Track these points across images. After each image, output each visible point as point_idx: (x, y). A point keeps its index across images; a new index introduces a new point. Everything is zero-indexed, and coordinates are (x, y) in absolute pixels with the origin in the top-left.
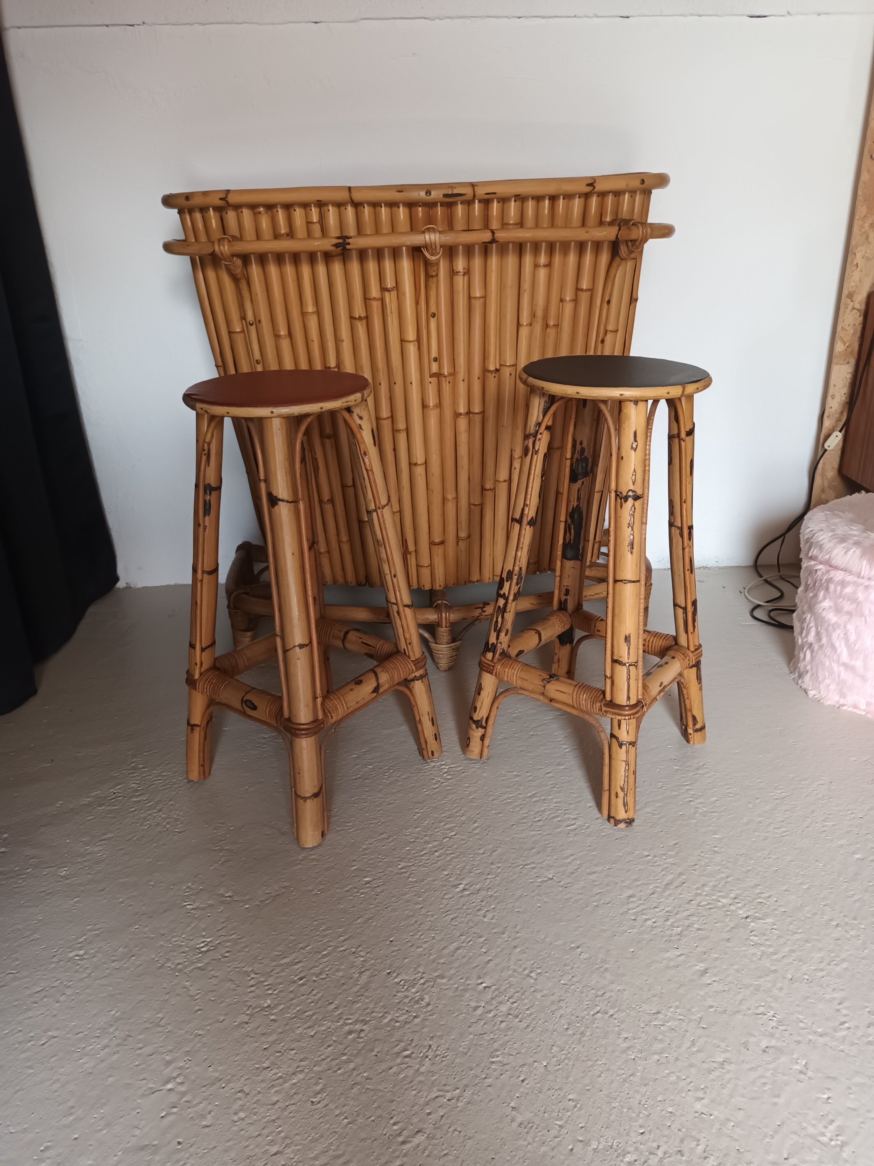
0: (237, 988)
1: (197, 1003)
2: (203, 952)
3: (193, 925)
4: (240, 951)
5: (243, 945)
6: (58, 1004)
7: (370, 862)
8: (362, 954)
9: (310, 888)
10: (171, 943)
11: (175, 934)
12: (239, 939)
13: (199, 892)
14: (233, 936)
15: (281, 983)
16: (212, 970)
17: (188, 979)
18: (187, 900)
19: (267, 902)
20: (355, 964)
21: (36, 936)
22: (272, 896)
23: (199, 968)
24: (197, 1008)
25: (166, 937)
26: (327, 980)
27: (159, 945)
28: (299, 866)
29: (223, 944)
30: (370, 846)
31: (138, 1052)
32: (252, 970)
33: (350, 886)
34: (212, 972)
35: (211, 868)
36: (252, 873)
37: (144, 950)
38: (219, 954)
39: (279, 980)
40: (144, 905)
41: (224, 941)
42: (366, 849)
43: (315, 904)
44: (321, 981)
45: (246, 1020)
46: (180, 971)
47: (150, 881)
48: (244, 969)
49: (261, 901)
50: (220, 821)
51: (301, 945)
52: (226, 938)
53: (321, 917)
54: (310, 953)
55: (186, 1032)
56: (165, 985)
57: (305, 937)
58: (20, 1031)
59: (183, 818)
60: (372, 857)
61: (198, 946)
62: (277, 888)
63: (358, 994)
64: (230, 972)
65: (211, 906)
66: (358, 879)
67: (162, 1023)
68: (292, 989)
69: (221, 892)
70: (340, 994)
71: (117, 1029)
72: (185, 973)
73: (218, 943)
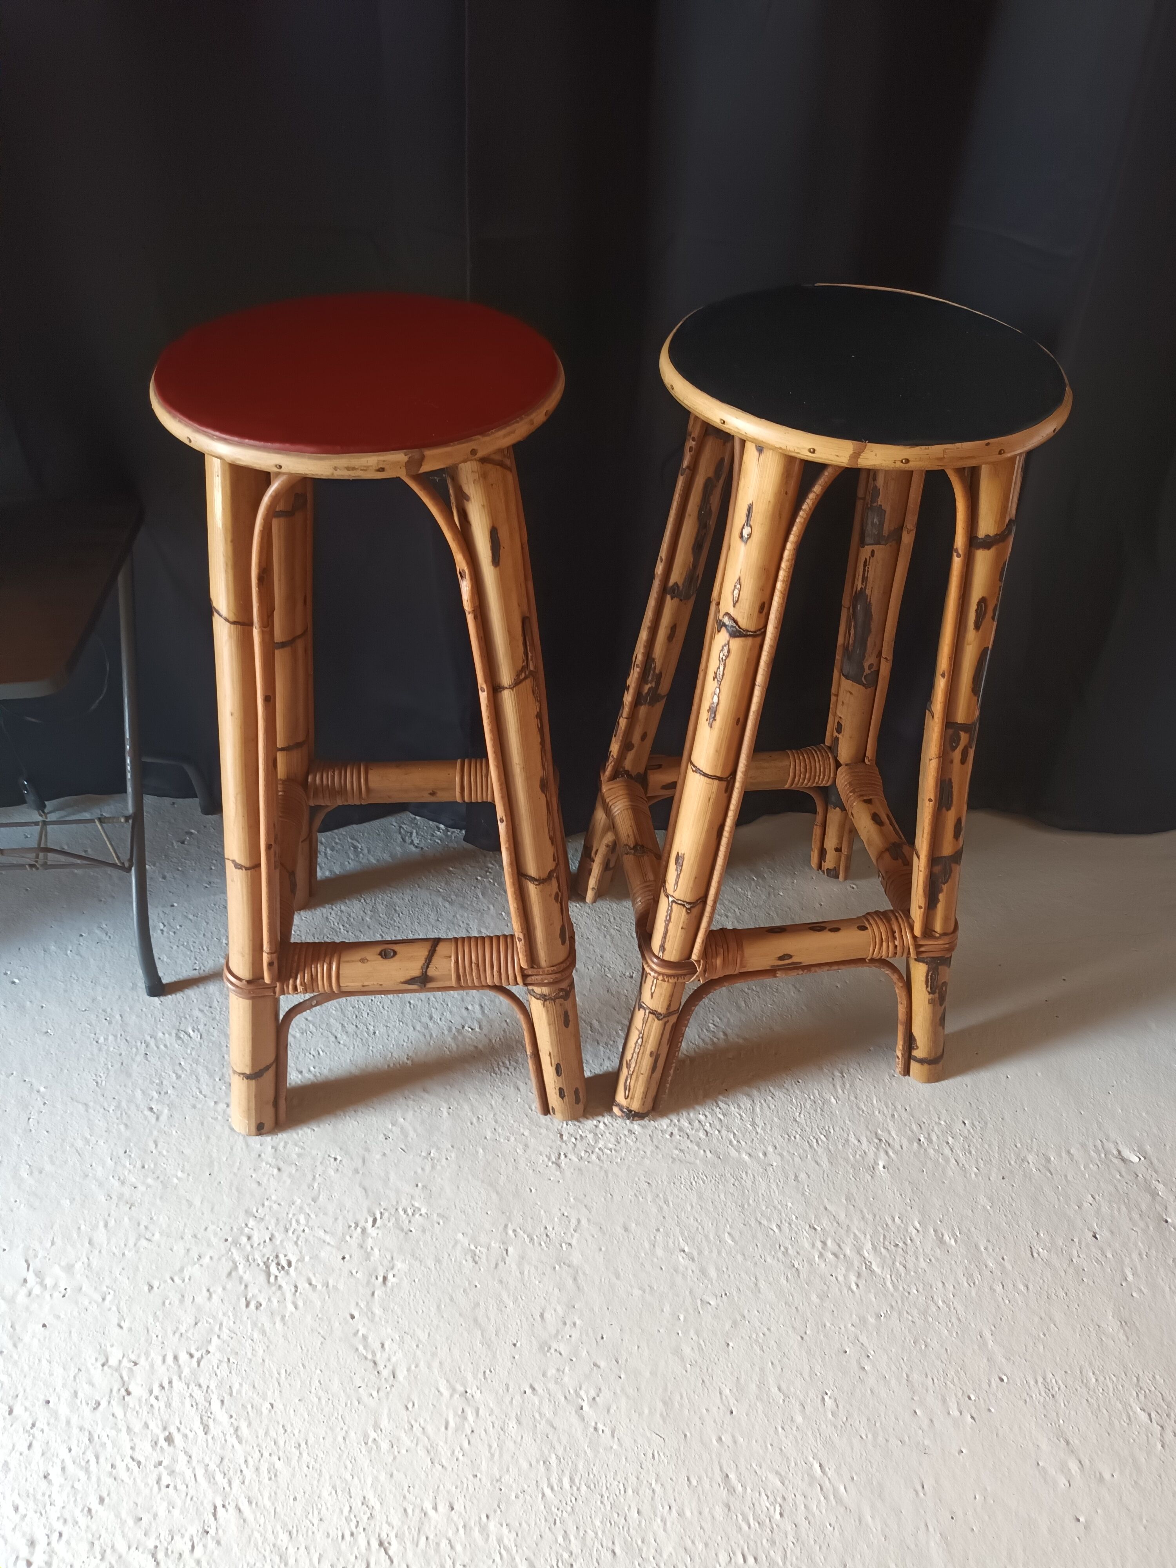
0: (178, 1335)
1: (165, 1282)
2: (268, 1267)
3: (328, 1238)
4: (254, 1324)
5: (268, 1326)
6: (213, 1103)
7: (444, 1544)
8: (199, 1549)
9: (384, 1423)
10: (294, 1215)
11: (313, 1216)
12: (283, 1318)
13: (402, 1230)
14: (291, 1307)
15: (168, 1405)
16: (224, 1289)
17: (216, 1257)
18: (386, 1215)
19: (361, 1348)
20: (177, 1538)
21: (343, 1038)
22: (374, 1354)
23: (235, 1267)
24: (156, 1284)
25: (309, 1205)
26: (156, 1487)
27: (296, 1198)
28: (446, 1393)
29: (278, 1293)
30: (493, 1539)
31: (101, 1224)
32: (208, 1352)
33: (377, 1506)
34: (220, 1290)
35: (460, 1236)
36: (439, 1307)
37: (289, 1181)
38: (256, 1291)
39: (175, 1403)
40: (384, 1154)
41: (283, 1294)
42: (483, 1529)
43: (340, 1439)
44: (155, 1477)
45: (111, 1362)
46: (236, 1243)
47: (438, 1149)
48: (215, 1339)
49: (365, 1337)
50: (584, 1222)
51: (243, 1425)
52: (289, 1296)
53: (305, 1455)
54: (223, 1448)
55: (115, 1280)
56: (212, 1227)
57: (261, 1433)
58: (178, 1077)
59: (594, 1157)
60: (459, 1548)
61: (281, 1256)
62: (394, 1359)
63: (109, 1551)
64: (214, 1317)
65: (368, 1257)
66: (396, 1522)
67: (143, 1243)
68: (152, 1425)
69: (399, 1265)
70: (118, 1516)
71: (149, 1186)
72: (230, 1250)
73: (280, 1287)
